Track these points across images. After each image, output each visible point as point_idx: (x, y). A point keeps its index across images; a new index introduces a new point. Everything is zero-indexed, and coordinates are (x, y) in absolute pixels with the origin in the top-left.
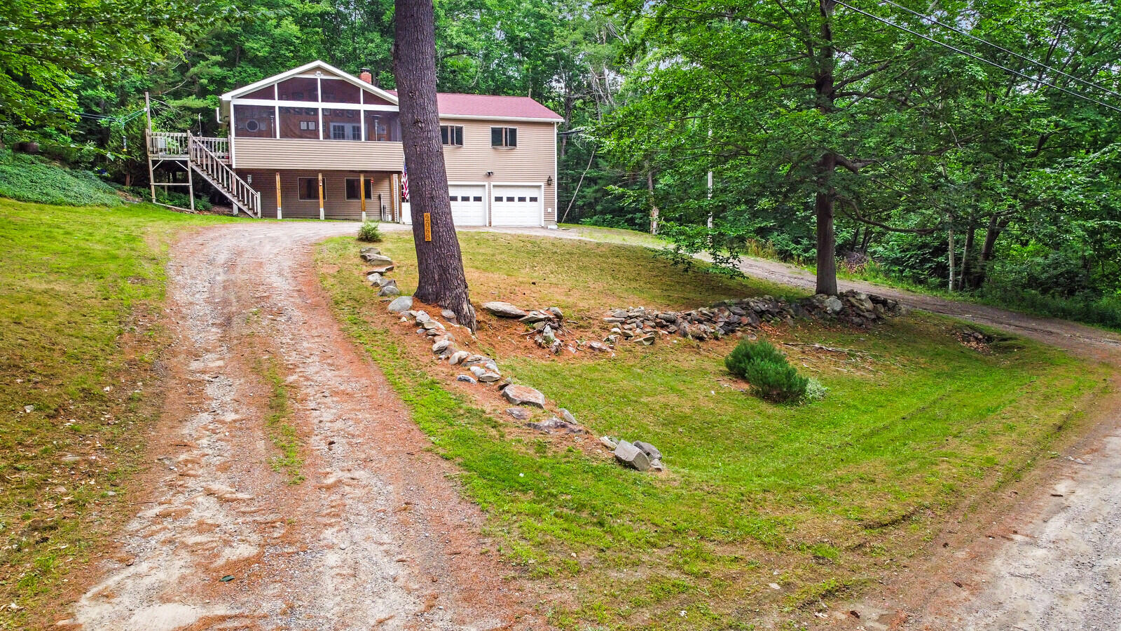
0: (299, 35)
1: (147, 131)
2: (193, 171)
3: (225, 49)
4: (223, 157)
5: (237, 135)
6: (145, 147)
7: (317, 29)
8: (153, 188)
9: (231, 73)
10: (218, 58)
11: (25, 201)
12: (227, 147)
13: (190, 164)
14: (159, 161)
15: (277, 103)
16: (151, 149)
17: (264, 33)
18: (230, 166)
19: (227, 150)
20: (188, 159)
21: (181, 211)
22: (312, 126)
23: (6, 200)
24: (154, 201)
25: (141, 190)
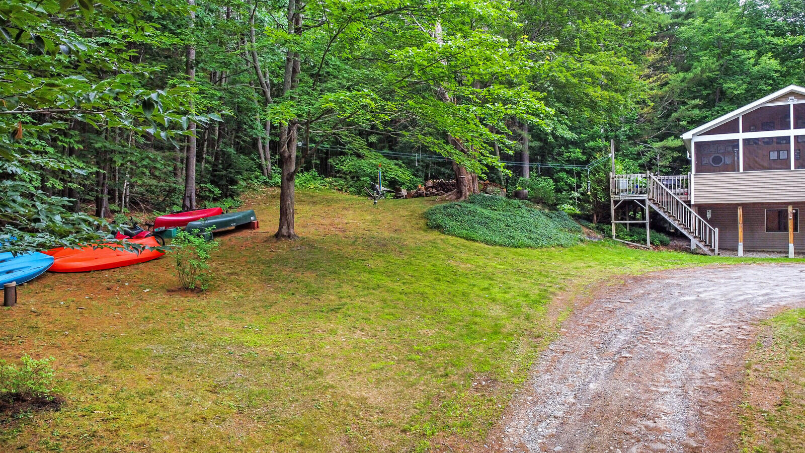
0: (779, 68)
1: (611, 174)
2: (650, 208)
3: (705, 93)
4: (682, 194)
5: (697, 171)
6: (609, 188)
7: (799, 59)
8: (613, 225)
9: (710, 112)
10: (697, 101)
11: (492, 245)
12: (687, 184)
13: (647, 202)
14: (619, 201)
15: (741, 136)
16: (614, 190)
17: (742, 72)
18: (688, 203)
19: (687, 187)
20: (646, 198)
21: (638, 248)
22: (783, 155)
23: (477, 244)
24: (614, 238)
25: (605, 227)
